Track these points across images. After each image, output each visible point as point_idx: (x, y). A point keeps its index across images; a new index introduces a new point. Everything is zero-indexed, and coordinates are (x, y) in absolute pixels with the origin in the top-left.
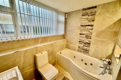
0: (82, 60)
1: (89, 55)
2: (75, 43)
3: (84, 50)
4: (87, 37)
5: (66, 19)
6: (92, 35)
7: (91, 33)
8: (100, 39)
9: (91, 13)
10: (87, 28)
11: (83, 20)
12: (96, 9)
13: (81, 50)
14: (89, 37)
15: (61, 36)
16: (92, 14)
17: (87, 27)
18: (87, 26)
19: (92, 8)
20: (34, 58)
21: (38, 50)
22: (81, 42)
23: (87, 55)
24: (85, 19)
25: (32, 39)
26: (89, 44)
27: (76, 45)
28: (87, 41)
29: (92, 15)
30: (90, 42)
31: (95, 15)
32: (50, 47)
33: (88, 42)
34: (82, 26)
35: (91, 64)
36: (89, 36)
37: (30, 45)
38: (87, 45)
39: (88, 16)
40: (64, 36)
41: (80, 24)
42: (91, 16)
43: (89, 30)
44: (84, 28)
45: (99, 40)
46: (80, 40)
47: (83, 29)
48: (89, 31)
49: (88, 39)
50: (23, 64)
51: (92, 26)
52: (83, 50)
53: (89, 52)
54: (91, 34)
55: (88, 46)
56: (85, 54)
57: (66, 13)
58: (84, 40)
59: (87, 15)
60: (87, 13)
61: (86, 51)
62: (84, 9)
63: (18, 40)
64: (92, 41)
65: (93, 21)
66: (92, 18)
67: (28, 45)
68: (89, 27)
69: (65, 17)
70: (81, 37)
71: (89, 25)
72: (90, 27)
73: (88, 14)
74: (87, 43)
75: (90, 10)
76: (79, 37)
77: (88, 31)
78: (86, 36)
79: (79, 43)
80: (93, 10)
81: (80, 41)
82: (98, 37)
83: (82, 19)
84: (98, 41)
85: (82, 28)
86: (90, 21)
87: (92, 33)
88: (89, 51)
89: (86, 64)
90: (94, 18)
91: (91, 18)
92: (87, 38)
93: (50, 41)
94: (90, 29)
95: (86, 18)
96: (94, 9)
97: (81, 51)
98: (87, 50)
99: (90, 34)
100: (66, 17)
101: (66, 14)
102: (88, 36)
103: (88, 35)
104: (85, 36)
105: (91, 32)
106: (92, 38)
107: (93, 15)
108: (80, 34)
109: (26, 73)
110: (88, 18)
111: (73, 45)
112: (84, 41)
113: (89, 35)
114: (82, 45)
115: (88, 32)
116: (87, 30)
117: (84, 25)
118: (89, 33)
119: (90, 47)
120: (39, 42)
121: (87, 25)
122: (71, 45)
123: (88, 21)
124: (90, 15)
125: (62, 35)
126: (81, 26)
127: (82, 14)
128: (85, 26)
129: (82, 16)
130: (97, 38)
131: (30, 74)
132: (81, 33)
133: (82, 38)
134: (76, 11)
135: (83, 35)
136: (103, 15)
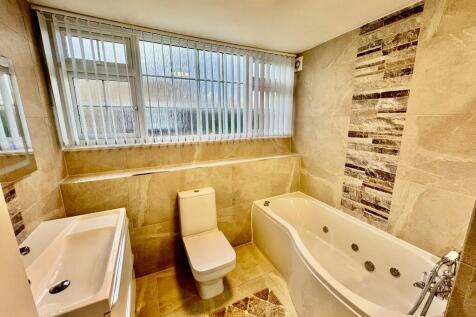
0: (355, 247)
1: (389, 230)
2: (330, 172)
3: (368, 204)
4: (381, 146)
5: (298, 75)
6: (402, 139)
7: (397, 129)
8: (441, 157)
9: (397, 39)
10: (377, 107)
11: (364, 75)
12: (418, 19)
13: (356, 204)
14: (390, 147)
15: (279, 144)
16: (400, 44)
17: (380, 100)
18: (377, 96)
19: (400, 19)
20: (174, 203)
21: (187, 180)
22: (354, 167)
23: (381, 228)
24: (369, 70)
25: (176, 146)
26: (389, 177)
27: (337, 181)
28: (377, 162)
29: (400, 48)
30: (393, 167)
31: (415, 44)
32: (227, 177)
33: (386, 170)
34: (358, 98)
35: (395, 273)
36: (390, 143)
37: (169, 163)
38: (379, 182)
39: (385, 53)
40: (293, 144)
41: (348, 94)
42: (397, 52)
43: (386, 116)
44: (367, 109)
45: (436, 162)
46: (352, 159)
47: (363, 114)
48: (389, 121)
49: (384, 155)
50: (146, 212)
51: (401, 94)
52: (363, 202)
53: (390, 216)
54: (398, 132)
55: (386, 188)
56: (370, 222)
57: (298, 55)
58: (367, 159)
59: (379, 49)
60: (379, 42)
61: (374, 210)
62: (367, 29)
63: (141, 148)
64: (403, 163)
65: (408, 71)
66: (401, 59)
67: (163, 164)
68: (390, 100)
69: (296, 67)
70: (355, 146)
71: (387, 95)
72: (391, 103)
73: (384, 45)
74: (380, 173)
75: (393, 25)
76: (346, 146)
77: (383, 119)
78: (375, 142)
79: (347, 173)
80: (404, 26)
81: (351, 162)
82: (429, 148)
83: (359, 68)
84: (429, 166)
85: (359, 107)
86: (392, 76)
87: (402, 129)
88: (388, 211)
89: (370, 267)
90: (412, 60)
91: (396, 60)
92: (381, 151)
93: (232, 157)
94: (391, 112)
95: (373, 65)
96: (409, 19)
97: (353, 208)
98: (381, 205)
99: (394, 132)
100: (300, 69)
101: (301, 59)
102: (382, 142)
103: (384, 138)
104: (369, 140)
105: (397, 122)
106: (402, 149)
107: (408, 45)
108: (352, 134)
109: (151, 238)
110: (384, 62)
111: (324, 180)
112: (365, 163)
113: (390, 138)
114: (358, 182)
115: (383, 125)
116: (379, 115)
117: (365, 93)
118: (390, 126)
119: (394, 191)
120: (196, 156)
121: (380, 91)
122: (317, 178)
123: (382, 74)
124: (392, 46)
125: (284, 139)
126: (355, 98)
127: (360, 49)
128: (369, 97)
129: (359, 55)
130: (425, 153)
131: (162, 246)
132: (356, 128)
133: (357, 152)
134: (335, 40)
135: (361, 137)
136: (455, 38)
